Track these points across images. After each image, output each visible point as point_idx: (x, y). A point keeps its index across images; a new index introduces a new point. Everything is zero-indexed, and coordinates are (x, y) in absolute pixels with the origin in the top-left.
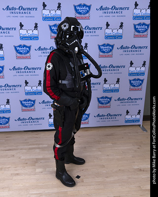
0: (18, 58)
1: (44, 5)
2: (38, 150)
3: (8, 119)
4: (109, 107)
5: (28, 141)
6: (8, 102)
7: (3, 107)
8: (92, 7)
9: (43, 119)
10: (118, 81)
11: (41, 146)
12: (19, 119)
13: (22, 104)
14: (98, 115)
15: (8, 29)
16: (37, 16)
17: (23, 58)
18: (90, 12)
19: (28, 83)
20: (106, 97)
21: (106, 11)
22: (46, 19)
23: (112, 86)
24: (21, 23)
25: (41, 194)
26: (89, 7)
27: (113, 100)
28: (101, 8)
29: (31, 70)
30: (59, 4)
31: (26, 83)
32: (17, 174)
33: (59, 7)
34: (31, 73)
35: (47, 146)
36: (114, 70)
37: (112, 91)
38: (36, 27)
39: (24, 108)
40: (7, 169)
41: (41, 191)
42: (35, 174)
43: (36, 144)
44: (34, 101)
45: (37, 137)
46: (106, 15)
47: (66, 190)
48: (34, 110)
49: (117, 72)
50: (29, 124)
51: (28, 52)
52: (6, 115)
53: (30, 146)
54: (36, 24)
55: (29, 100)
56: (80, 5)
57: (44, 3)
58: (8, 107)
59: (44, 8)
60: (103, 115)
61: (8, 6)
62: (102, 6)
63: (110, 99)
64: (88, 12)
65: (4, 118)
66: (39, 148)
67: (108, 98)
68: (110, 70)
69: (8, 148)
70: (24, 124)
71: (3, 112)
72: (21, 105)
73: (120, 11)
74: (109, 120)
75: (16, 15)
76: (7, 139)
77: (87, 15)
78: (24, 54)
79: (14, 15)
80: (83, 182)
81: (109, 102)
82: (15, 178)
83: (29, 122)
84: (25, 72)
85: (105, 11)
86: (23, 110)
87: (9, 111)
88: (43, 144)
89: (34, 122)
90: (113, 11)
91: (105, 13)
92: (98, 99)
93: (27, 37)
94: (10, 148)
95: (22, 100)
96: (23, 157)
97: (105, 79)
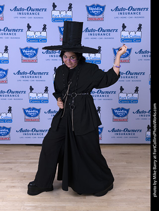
0: (23, 61)
1: (54, 6)
3: (9, 129)
4: (126, 120)
5: (29, 155)
6: (10, 110)
7: (4, 115)
8: (106, 8)
10: (137, 90)
13: (26, 113)
14: (113, 130)
15: (14, 30)
16: (46, 17)
18: (105, 13)
21: (122, 12)
22: (55, 20)
24: (28, 24)
26: (103, 8)
29: (37, 75)
32: (14, 187)
33: (70, 8)
37: (130, 101)
38: (44, 28)
39: (27, 117)
40: (3, 181)
41: (37, 204)
46: (122, 16)
47: (64, 205)
48: (38, 120)
49: (136, 79)
50: (32, 136)
51: (35, 55)
52: (7, 125)
53: (31, 161)
54: (45, 26)
55: (34, 109)
56: (93, 6)
57: (54, 3)
58: (9, 115)
59: (54, 9)
60: (118, 130)
61: (16, 7)
62: (117, 7)
63: (128, 110)
64: (102, 13)
65: (4, 128)
67: (125, 110)
69: (6, 161)
71: (4, 121)
75: (24, 16)
76: (6, 151)
77: (101, 16)
78: (31, 57)
79: (22, 16)
81: (126, 115)
82: (10, 190)
85: (120, 12)
86: (26, 120)
87: (10, 121)
89: (38, 134)
91: (121, 14)
92: (113, 110)
93: (35, 39)
94: (9, 161)
95: (25, 108)
96: (21, 171)
97: (121, 87)
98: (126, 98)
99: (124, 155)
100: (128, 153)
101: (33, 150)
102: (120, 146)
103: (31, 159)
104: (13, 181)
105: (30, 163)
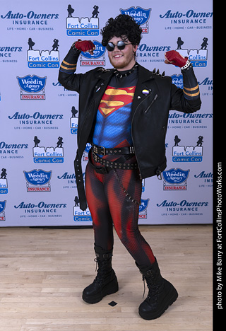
0: (23, 98)
2: (50, 259)
4: (185, 188)
5: (34, 244)
6: (4, 174)
8: (151, 12)
9: (65, 206)
10: (200, 142)
11: (56, 252)
12: (22, 205)
14: (164, 203)
15: (8, 49)
17: (32, 98)
18: (149, 20)
19: (39, 141)
20: (179, 170)
21: (177, 19)
22: (72, 32)
23: (190, 150)
24: (30, 39)
25: (44, 326)
27: (191, 175)
28: (169, 14)
29: (45, 120)
30: (96, 8)
31: (37, 141)
32: (9, 294)
33: (95, 13)
34: (45, 125)
35: (66, 252)
36: (192, 121)
37: (189, 159)
38: (56, 46)
39: (31, 185)
41: (46, 322)
42: (39, 296)
43: (48, 250)
44: (49, 174)
45: (52, 239)
46: (177, 25)
47: (88, 323)
48: (48, 190)
49: (199, 124)
50: (38, 214)
51: (41, 88)
53: (38, 253)
55: (41, 172)
56: (131, 10)
57: (70, 6)
59: (70, 15)
60: (172, 204)
61: (10, 12)
62: (169, 11)
63: (186, 173)
64: (145, 20)
66: (52, 256)
67: (183, 172)
68: (184, 121)
70: (31, 214)
72: (25, 181)
73: (202, 18)
74: (184, 212)
75: (23, 26)
77: (144, 26)
80: (120, 311)
81: (184, 179)
82: (4, 299)
83: (40, 211)
84: (35, 122)
85: (174, 19)
86: (29, 190)
87: (5, 191)
88: (61, 250)
89: (47, 211)
90: (190, 19)
91: (175, 22)
92: (164, 173)
93: (40, 63)
95: (27, 171)
96: (22, 269)
97: (176, 137)
98: (185, 155)
99: (181, 243)
100: (187, 239)
101: (40, 236)
102: (175, 228)
103: (38, 250)
104: (9, 286)
105: (36, 256)
